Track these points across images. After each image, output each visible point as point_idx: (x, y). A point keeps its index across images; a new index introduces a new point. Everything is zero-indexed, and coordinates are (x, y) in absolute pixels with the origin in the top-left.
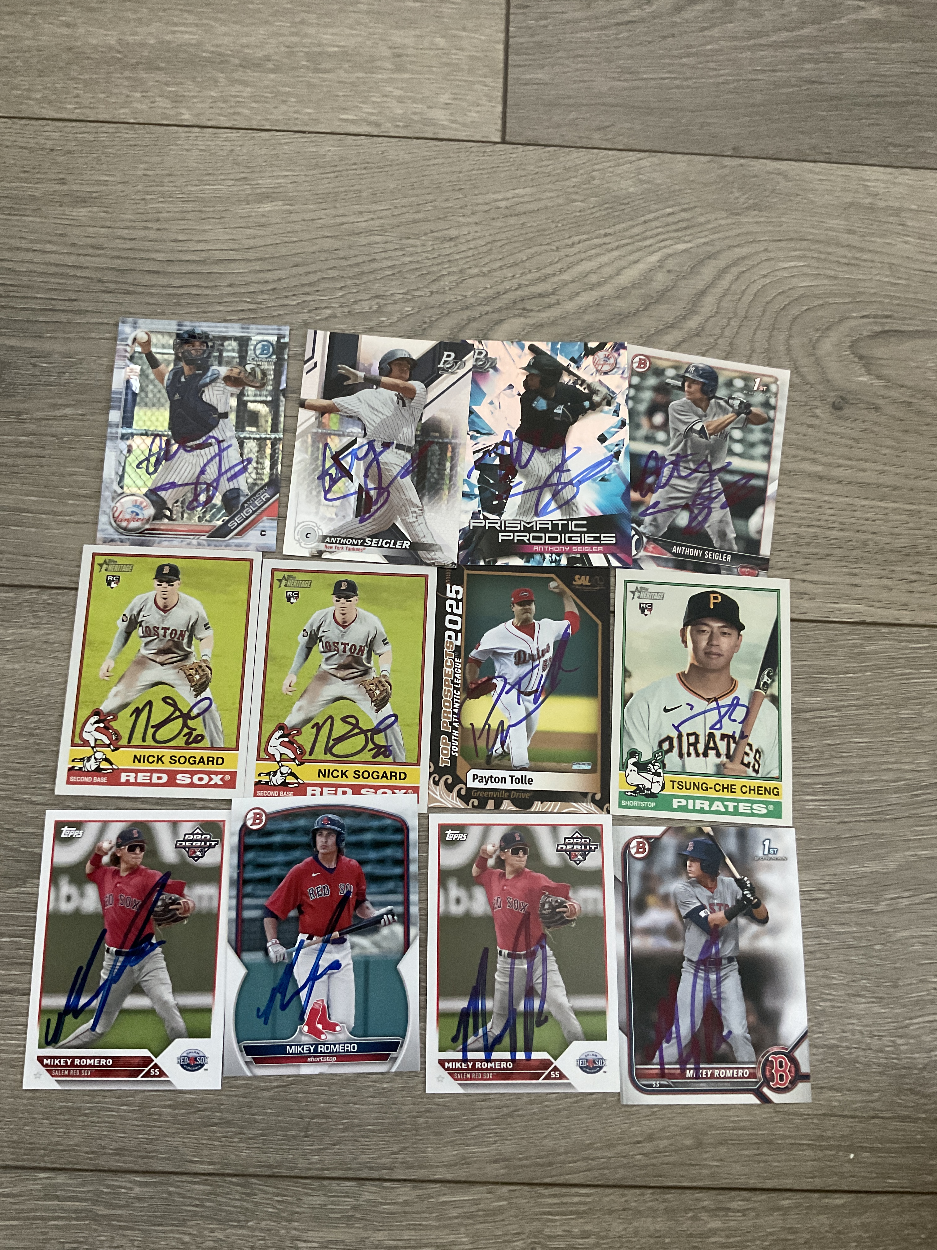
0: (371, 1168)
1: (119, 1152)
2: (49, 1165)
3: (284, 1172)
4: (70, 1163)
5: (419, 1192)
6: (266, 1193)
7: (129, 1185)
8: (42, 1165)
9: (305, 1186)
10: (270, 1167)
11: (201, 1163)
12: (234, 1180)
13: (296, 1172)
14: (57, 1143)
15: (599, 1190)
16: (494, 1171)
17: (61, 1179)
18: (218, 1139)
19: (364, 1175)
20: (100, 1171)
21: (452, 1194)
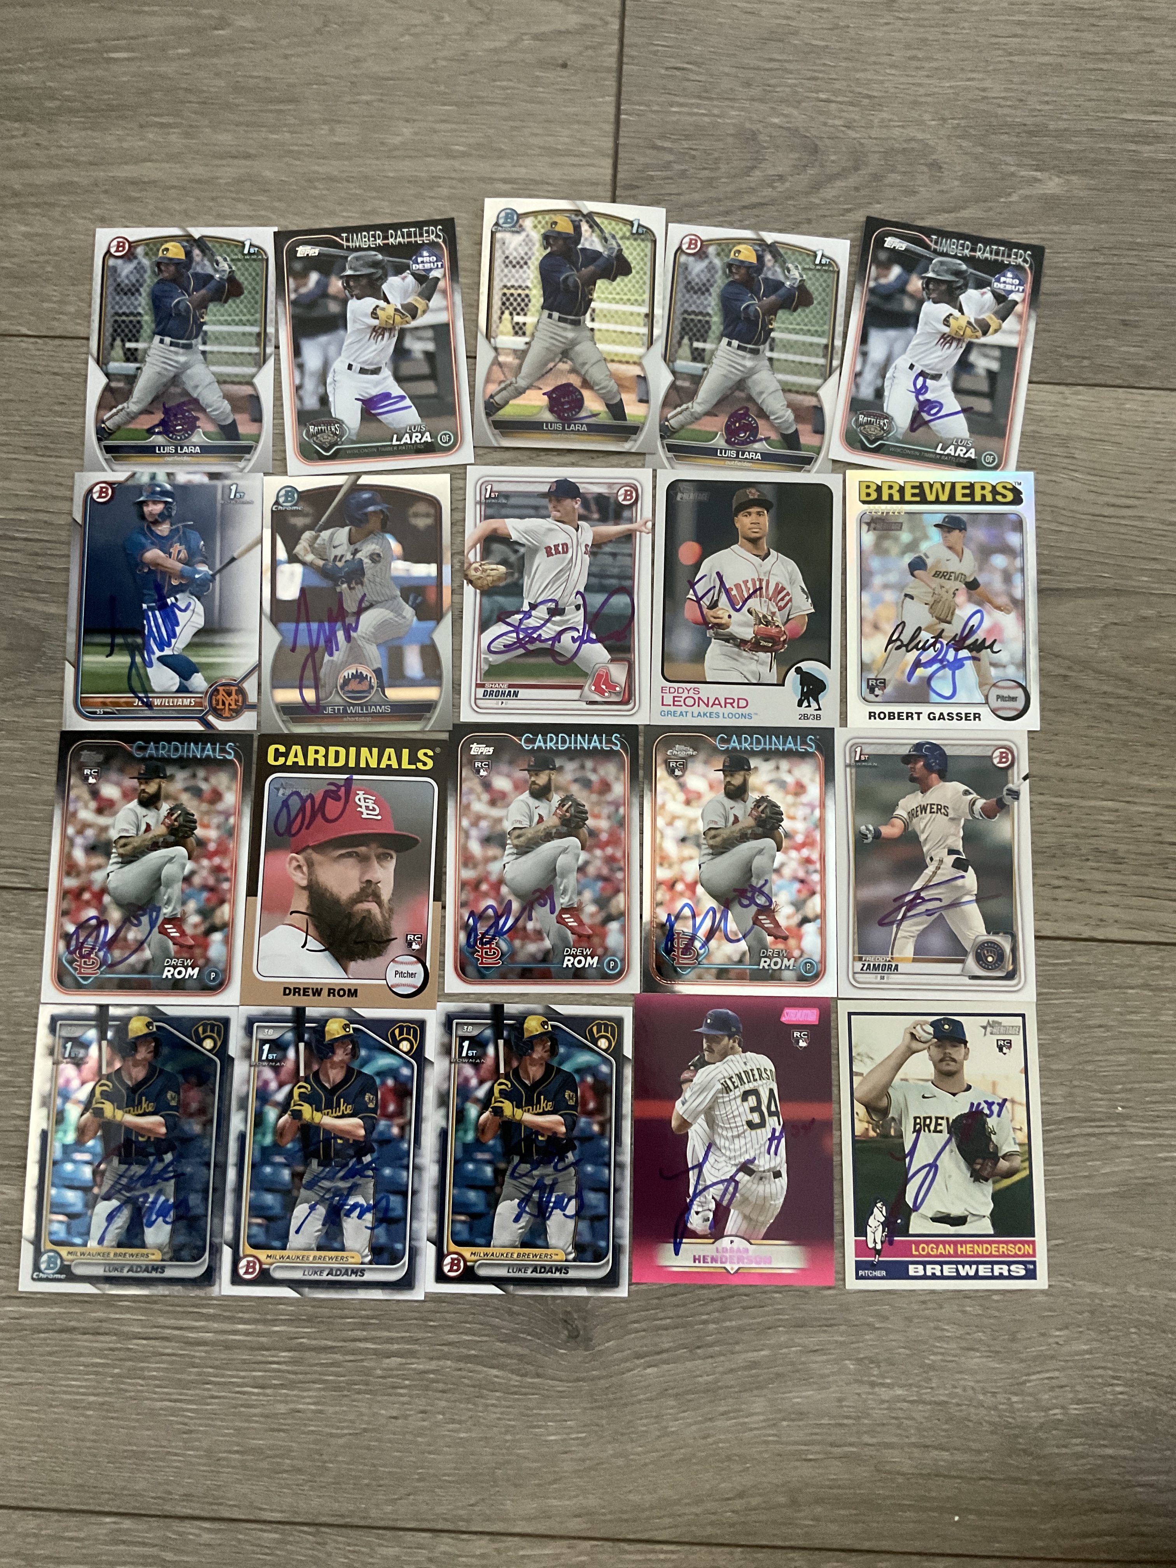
0: (446, 1520)
1: (187, 1497)
2: (114, 1510)
3: (356, 1521)
4: (134, 1508)
5: (496, 1545)
6: (337, 1542)
7: (197, 1531)
8: (107, 1509)
9: (378, 1537)
10: (342, 1516)
11: (272, 1511)
12: (305, 1528)
13: (368, 1522)
14: (124, 1488)
15: (687, 1548)
16: (575, 1526)
17: (127, 1524)
18: (288, 1486)
19: (439, 1527)
20: (166, 1517)
21: (532, 1548)
